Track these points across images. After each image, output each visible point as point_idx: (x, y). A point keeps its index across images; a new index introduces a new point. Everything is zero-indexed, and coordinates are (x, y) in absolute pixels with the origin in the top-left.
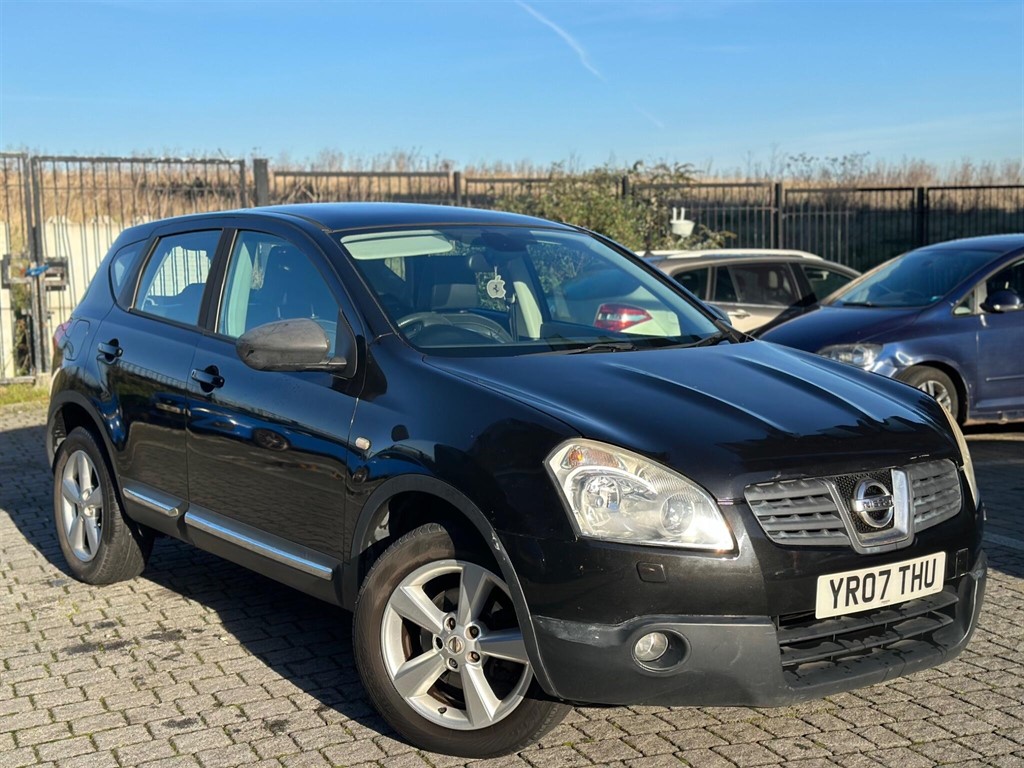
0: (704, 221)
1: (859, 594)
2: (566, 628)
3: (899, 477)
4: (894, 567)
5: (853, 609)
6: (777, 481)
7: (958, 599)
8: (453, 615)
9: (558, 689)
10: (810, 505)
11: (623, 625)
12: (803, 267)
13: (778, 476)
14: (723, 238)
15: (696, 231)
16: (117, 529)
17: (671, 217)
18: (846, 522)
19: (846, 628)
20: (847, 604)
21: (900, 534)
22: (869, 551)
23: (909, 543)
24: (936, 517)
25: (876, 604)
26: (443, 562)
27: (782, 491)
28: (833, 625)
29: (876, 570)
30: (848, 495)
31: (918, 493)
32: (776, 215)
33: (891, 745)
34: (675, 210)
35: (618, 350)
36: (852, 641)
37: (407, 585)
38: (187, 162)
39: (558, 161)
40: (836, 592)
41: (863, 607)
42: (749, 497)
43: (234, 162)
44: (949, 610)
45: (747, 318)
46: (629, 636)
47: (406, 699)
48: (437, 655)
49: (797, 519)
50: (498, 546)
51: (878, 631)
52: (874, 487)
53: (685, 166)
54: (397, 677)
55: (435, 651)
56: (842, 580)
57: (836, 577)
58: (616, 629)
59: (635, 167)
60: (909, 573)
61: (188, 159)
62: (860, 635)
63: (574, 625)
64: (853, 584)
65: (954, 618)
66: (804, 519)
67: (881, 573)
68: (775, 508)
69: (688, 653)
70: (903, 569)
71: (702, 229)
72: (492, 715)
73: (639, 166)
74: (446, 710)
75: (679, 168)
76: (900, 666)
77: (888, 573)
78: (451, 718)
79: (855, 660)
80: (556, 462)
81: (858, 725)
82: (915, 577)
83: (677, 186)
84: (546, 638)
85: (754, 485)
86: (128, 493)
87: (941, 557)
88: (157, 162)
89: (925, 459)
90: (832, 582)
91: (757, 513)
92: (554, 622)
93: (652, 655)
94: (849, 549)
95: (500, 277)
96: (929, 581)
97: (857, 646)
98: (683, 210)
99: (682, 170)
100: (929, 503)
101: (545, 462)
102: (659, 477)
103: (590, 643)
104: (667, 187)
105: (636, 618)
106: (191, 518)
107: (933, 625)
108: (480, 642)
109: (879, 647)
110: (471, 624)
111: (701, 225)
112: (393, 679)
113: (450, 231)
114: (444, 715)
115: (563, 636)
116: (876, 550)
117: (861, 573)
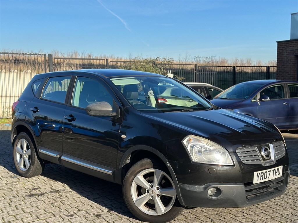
0: (176, 74)
1: (263, 177)
2: (189, 187)
3: (271, 146)
4: (271, 170)
5: (262, 181)
6: (243, 147)
7: (284, 178)
8: (152, 184)
9: (185, 203)
10: (251, 153)
11: (204, 186)
12: (207, 88)
13: (244, 145)
14: (181, 79)
15: (174, 77)
16: (36, 161)
17: (167, 73)
18: (260, 158)
19: (260, 186)
20: (261, 180)
21: (272, 161)
22: (266, 165)
23: (275, 163)
24: (280, 156)
25: (267, 180)
26: (150, 169)
27: (245, 149)
28: (256, 185)
29: (267, 170)
30: (260, 151)
31: (276, 150)
32: (196, 73)
33: (266, 218)
34: (168, 71)
35: (190, 111)
36: (260, 190)
37: (139, 176)
38: (29, 54)
39: (137, 57)
40: (258, 177)
41: (264, 180)
42: (237, 151)
43: (42, 55)
44: (282, 181)
45: (192, 102)
46: (206, 189)
47: (138, 207)
48: (148, 195)
49: (248, 157)
50: (169, 165)
51: (266, 187)
52: (266, 148)
53: (170, 59)
54: (136, 201)
55: (147, 193)
56: (260, 173)
57: (258, 172)
58: (203, 187)
59: (157, 59)
60: (275, 171)
61: (29, 53)
62: (262, 188)
63: (190, 186)
64: (262, 174)
65: (283, 183)
66: (250, 157)
67: (269, 171)
68: (243, 154)
69: (222, 193)
70: (273, 170)
71: (176, 76)
72: (163, 211)
73: (158, 59)
74: (149, 210)
75: (169, 59)
76: (272, 196)
77: (270, 171)
78: (151, 212)
79: (261, 195)
80: (185, 142)
81: (256, 213)
82: (276, 172)
83: (168, 64)
84: (183, 189)
85: (238, 148)
86: (40, 151)
87: (281, 167)
88: (20, 54)
89: (277, 141)
90: (257, 174)
91: (239, 155)
92: (185, 185)
93: (212, 194)
94: (261, 165)
95: (152, 90)
96: (279, 174)
97: (262, 191)
98: (170, 71)
99: (170, 60)
100: (278, 153)
101: (182, 142)
102: (213, 146)
103: (196, 191)
104: (166, 64)
105: (208, 184)
106: (63, 158)
107: (278, 185)
108: (160, 191)
109: (266, 191)
110: (157, 186)
111: (175, 75)
112: (134, 202)
113: (138, 77)
114: (149, 211)
115: (188, 189)
116: (267, 165)
117: (264, 171)
